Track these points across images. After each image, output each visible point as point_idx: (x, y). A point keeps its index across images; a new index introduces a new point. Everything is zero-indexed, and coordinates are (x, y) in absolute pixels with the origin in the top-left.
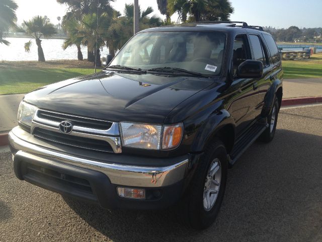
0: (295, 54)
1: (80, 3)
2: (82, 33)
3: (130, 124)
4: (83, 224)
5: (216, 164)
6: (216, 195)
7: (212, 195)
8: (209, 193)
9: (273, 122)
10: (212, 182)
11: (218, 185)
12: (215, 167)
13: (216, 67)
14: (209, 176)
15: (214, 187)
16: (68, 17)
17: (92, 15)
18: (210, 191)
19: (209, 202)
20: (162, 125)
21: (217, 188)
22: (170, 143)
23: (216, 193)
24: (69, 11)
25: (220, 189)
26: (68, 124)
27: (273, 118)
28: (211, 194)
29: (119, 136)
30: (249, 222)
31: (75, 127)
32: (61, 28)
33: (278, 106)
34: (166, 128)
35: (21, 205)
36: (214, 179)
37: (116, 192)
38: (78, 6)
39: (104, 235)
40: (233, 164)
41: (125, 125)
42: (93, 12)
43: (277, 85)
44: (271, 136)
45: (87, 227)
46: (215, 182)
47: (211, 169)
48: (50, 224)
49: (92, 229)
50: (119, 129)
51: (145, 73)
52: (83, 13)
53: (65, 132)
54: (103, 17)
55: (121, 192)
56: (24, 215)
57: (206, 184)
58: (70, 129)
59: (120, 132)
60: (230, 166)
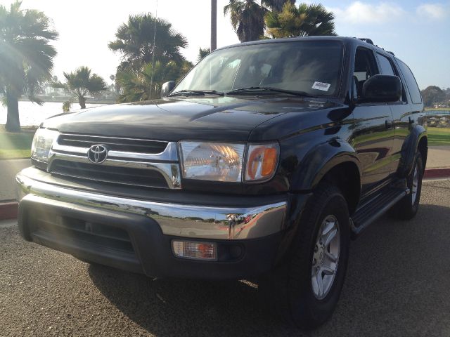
0: (438, 119)
1: (139, 50)
2: (141, 87)
3: (195, 144)
4: (120, 317)
5: (331, 225)
6: (332, 277)
7: (326, 276)
8: (320, 272)
9: (415, 189)
10: (325, 254)
11: (335, 262)
12: (330, 229)
13: (329, 85)
14: (321, 244)
15: (329, 265)
16: (124, 67)
17: (154, 65)
18: (322, 269)
19: (320, 285)
20: (246, 144)
21: (333, 266)
22: (258, 173)
23: (331, 273)
24: (124, 61)
25: (339, 268)
26: (102, 149)
27: (415, 183)
28: (323, 274)
29: (178, 162)
30: (387, 322)
31: (112, 153)
32: (115, 90)
33: (421, 166)
34: (252, 148)
35: (30, 289)
36: (329, 251)
37: (171, 248)
38: (137, 53)
39: (152, 333)
40: (358, 232)
41: (188, 147)
42: (156, 59)
43: (420, 134)
44: (414, 209)
45: (127, 322)
46: (331, 256)
47: (324, 233)
48: (69, 315)
49: (134, 324)
50: (178, 152)
51: (222, 95)
52: (143, 63)
53: (97, 160)
54: (170, 67)
55: (178, 248)
56: (31, 303)
57: (316, 256)
58: (103, 156)
59: (178, 156)
60: (354, 236)
